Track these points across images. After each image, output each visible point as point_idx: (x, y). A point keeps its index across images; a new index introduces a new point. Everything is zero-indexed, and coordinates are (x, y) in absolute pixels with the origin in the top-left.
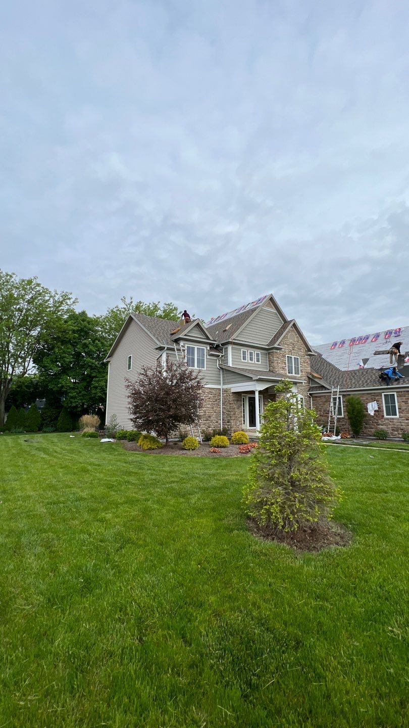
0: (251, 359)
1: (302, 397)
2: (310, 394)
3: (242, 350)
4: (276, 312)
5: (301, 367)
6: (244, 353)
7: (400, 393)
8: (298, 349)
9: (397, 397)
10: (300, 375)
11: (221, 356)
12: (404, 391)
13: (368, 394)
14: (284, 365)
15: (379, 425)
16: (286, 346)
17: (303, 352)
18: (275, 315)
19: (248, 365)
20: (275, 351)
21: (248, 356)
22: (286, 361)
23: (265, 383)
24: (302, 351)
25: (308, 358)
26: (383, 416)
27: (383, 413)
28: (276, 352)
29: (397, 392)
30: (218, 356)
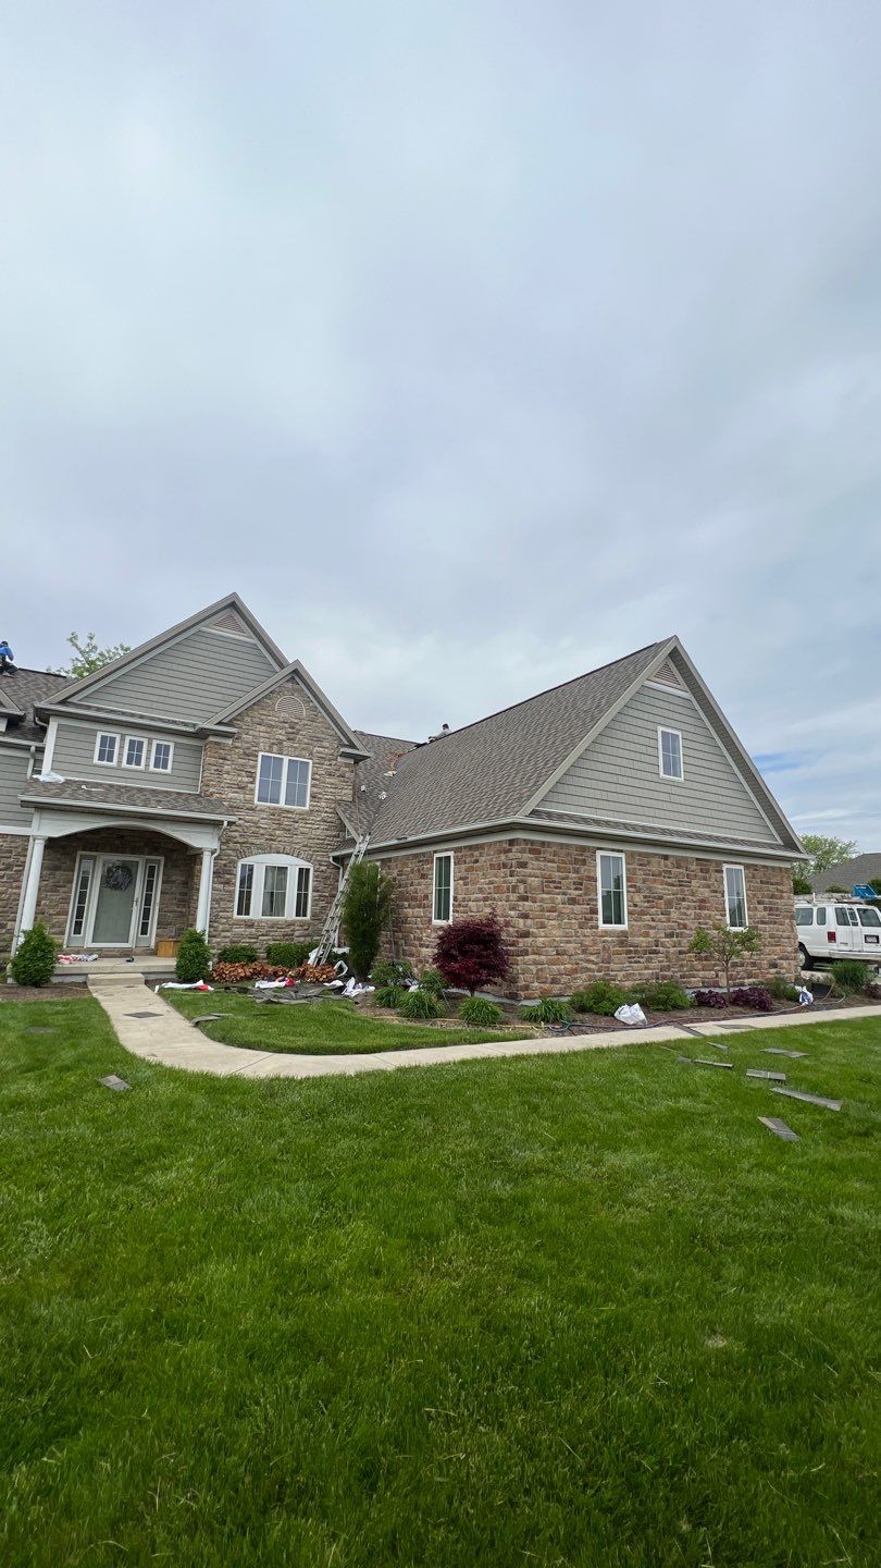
0: (134, 758)
1: (305, 865)
2: (335, 859)
3: (99, 734)
4: (255, 641)
5: (313, 786)
6: (108, 743)
7: (460, 854)
8: (311, 738)
9: (455, 864)
10: (307, 808)
11: (33, 749)
12: (465, 847)
13: (416, 856)
14: (246, 779)
15: (421, 946)
16: (262, 728)
17: (327, 747)
18: (255, 652)
19: (120, 773)
20: (211, 739)
21: (121, 751)
22: (255, 767)
23: (78, 818)
24: (324, 744)
25: (347, 765)
26: (430, 921)
27: (431, 912)
28: (218, 744)
29: (456, 850)
30: (27, 748)
